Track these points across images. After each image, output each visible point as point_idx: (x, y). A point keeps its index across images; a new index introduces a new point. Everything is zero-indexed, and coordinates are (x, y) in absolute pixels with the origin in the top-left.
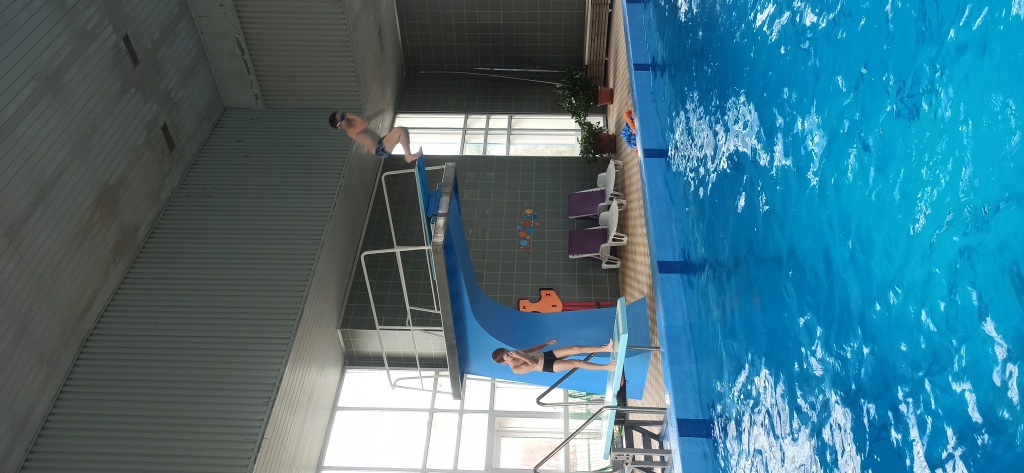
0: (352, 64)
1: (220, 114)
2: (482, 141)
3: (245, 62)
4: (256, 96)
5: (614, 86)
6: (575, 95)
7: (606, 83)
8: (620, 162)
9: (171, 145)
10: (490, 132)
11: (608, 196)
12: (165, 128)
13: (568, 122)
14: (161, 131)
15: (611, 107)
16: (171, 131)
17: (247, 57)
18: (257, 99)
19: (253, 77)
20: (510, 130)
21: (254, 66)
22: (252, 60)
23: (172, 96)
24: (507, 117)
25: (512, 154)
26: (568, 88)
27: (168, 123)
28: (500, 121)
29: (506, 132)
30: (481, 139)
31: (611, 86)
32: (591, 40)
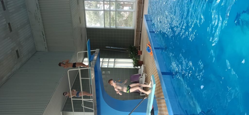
0: (73, 39)
1: (34, 52)
2: (107, 65)
4: (46, 48)
5: (142, 50)
6: (132, 51)
7: (140, 50)
8: (145, 65)
9: (18, 56)
10: (109, 62)
11: (142, 74)
12: (17, 51)
13: (131, 61)
14: (16, 52)
15: (141, 56)
16: (19, 52)
17: (44, 37)
19: (45, 42)
20: (115, 62)
21: (46, 39)
22: (46, 38)
23: (21, 43)
24: (114, 59)
25: (115, 67)
26: (130, 50)
27: (18, 50)
28: (112, 60)
29: (113, 62)
30: (107, 64)
31: (141, 50)
32: (136, 40)
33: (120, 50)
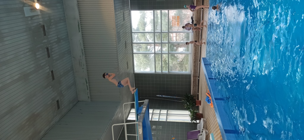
1: (76, 102)
3: (87, 86)
6: (189, 102)
7: (198, 99)
8: (205, 119)
9: (59, 108)
10: (161, 115)
11: (201, 130)
13: (188, 113)
14: (56, 102)
15: (200, 107)
16: (60, 103)
17: (88, 84)
18: (89, 98)
19: (88, 91)
21: (89, 87)
23: (63, 92)
24: (166, 110)
25: (168, 120)
26: (186, 100)
27: (59, 100)
28: (164, 112)
29: (166, 115)
30: (158, 117)
31: (200, 99)
32: (193, 87)
33: (174, 99)
